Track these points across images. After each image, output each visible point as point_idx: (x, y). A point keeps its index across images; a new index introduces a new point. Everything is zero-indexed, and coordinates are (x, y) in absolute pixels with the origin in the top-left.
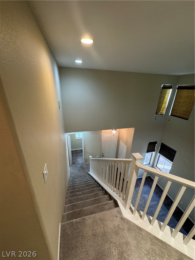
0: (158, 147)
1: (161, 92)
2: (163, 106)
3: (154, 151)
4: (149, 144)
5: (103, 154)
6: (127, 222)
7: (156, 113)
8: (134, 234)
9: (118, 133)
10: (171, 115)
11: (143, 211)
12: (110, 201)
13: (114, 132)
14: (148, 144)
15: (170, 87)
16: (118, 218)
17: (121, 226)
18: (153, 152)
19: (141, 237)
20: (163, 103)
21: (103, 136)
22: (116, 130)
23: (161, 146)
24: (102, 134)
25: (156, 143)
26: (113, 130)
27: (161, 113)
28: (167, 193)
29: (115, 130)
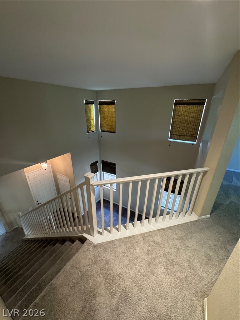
0: (100, 167)
1: (86, 108)
2: (92, 123)
3: (97, 171)
4: (91, 165)
5: (38, 201)
6: (100, 245)
7: (88, 131)
8: (110, 250)
9: (50, 166)
10: (101, 131)
11: (109, 226)
12: (75, 243)
13: (44, 165)
14: (90, 167)
15: (92, 103)
16: (91, 249)
17: (96, 254)
18: (97, 173)
19: (116, 246)
20: (91, 120)
21: (28, 177)
22: (47, 162)
23: (102, 164)
24: (27, 175)
25: (97, 162)
26: (43, 163)
27: (92, 130)
28: (122, 205)
29: (45, 163)
